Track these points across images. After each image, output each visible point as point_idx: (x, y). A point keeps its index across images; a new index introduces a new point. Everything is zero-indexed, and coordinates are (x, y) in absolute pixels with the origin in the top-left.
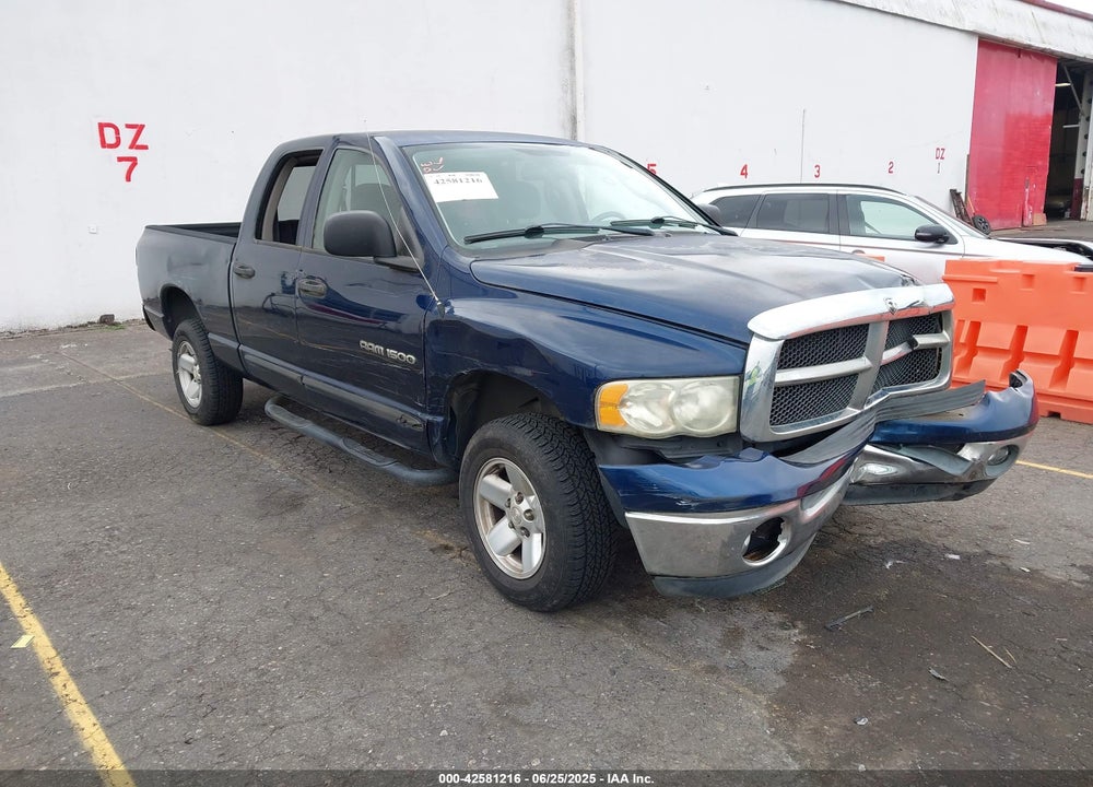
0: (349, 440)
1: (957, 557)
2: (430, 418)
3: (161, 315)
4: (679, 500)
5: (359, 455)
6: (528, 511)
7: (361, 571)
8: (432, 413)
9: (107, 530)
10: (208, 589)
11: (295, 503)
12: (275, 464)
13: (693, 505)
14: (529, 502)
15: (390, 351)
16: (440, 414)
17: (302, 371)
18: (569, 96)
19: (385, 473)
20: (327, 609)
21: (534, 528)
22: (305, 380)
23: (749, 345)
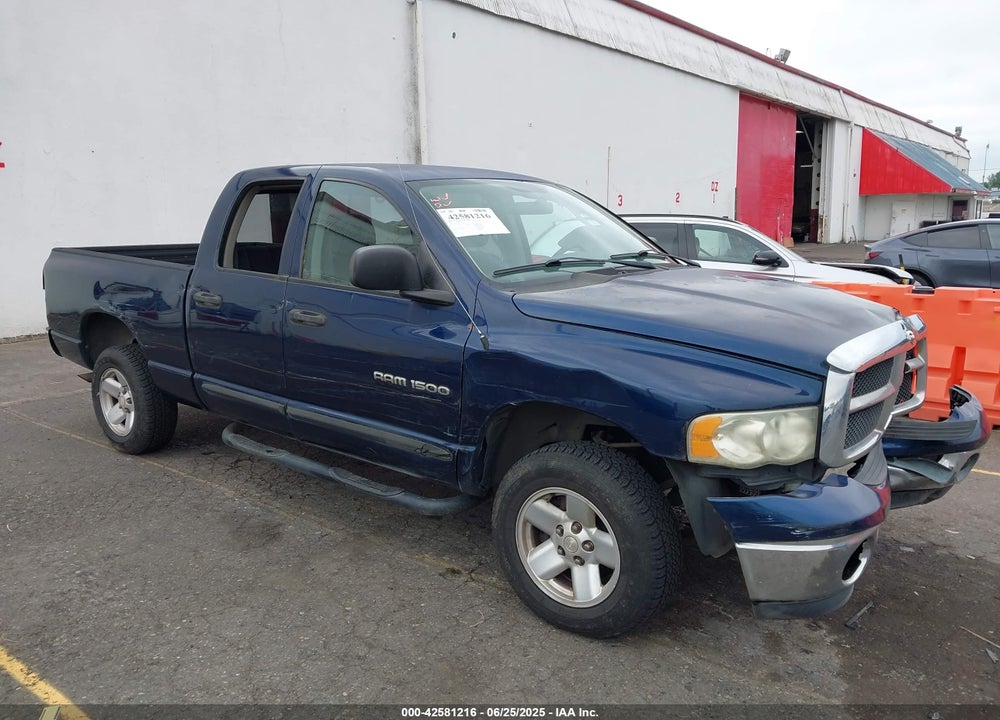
0: (340, 469)
1: (911, 550)
2: (461, 448)
3: (78, 342)
4: (793, 530)
5: (357, 485)
6: (586, 542)
7: (383, 603)
8: (466, 442)
9: (79, 575)
10: (230, 634)
11: (271, 534)
12: (230, 493)
13: (807, 533)
14: (589, 533)
15: (417, 384)
16: (473, 444)
17: (285, 400)
18: (413, 128)
19: (393, 503)
20: (371, 646)
21: (592, 558)
22: (290, 410)
23: (826, 378)
